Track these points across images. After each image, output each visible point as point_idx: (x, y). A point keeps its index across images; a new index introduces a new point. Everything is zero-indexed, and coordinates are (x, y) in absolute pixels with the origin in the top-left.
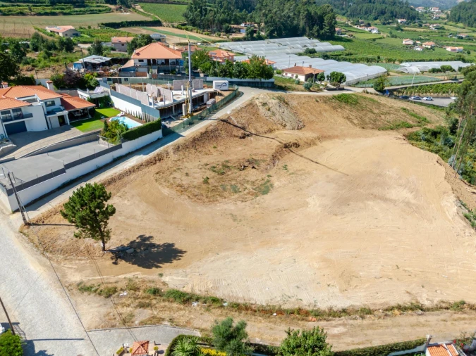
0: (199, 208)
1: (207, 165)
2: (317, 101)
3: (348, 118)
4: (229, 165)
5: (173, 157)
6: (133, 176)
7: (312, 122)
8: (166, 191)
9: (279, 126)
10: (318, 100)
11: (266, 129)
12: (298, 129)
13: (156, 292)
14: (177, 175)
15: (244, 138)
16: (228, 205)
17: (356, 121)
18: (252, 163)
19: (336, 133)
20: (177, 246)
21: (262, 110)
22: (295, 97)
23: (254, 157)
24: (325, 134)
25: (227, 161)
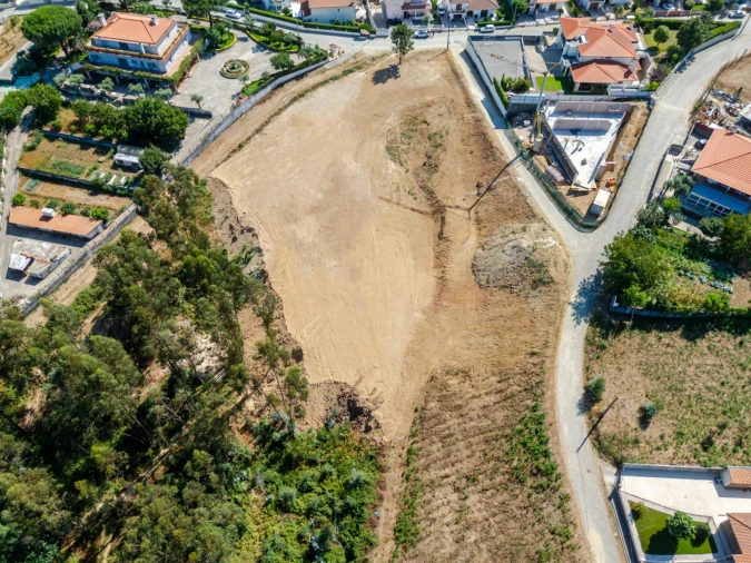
0: (402, 107)
1: (447, 133)
2: (533, 354)
3: (465, 374)
4: (439, 150)
5: (469, 116)
6: (458, 89)
7: (486, 304)
8: (429, 98)
9: (485, 240)
10: (535, 360)
11: (482, 215)
12: (473, 265)
13: (359, 68)
14: (443, 109)
15: (478, 186)
16: (393, 121)
17: (453, 382)
18: (431, 166)
19: (443, 317)
20: (380, 85)
21: (517, 225)
22: (551, 313)
23: (439, 174)
24: (447, 295)
25: (445, 150)
